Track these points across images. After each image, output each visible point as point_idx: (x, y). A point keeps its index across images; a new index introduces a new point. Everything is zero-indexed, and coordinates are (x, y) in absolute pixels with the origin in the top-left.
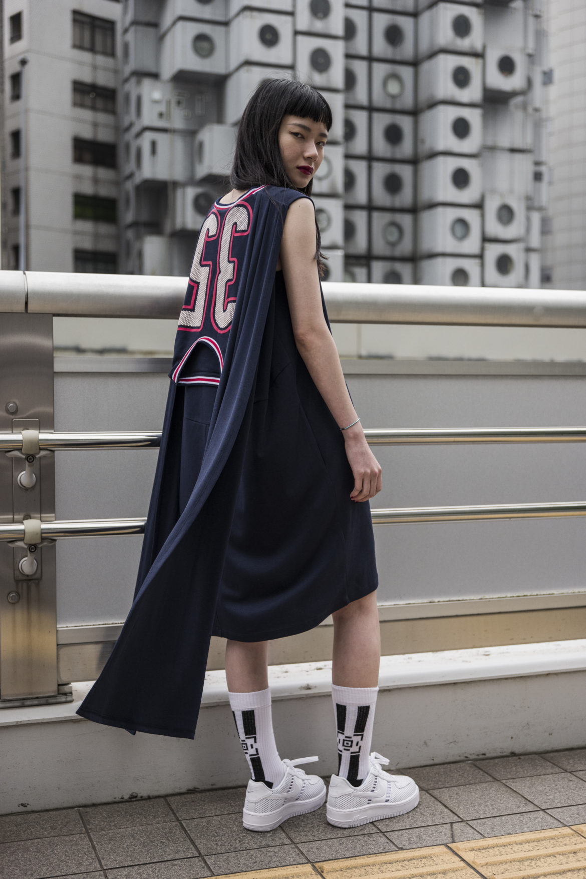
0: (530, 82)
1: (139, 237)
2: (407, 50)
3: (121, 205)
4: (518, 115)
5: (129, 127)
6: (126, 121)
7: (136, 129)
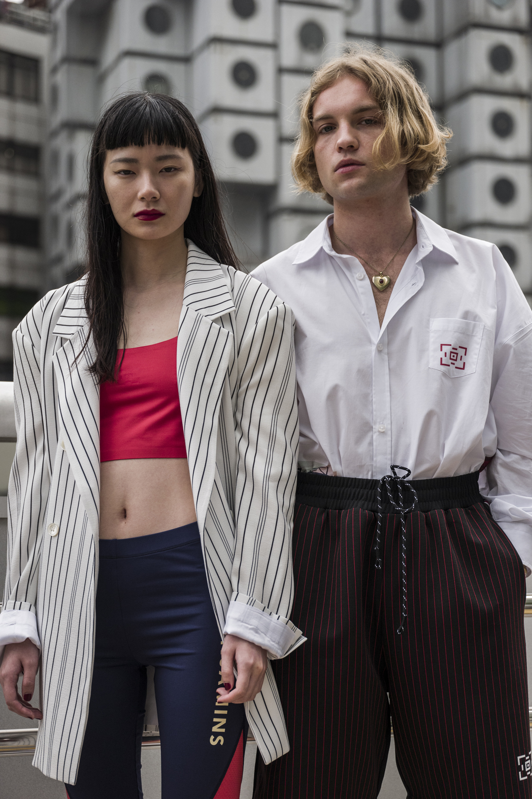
5: (58, 195)
6: (54, 187)
7: (67, 197)
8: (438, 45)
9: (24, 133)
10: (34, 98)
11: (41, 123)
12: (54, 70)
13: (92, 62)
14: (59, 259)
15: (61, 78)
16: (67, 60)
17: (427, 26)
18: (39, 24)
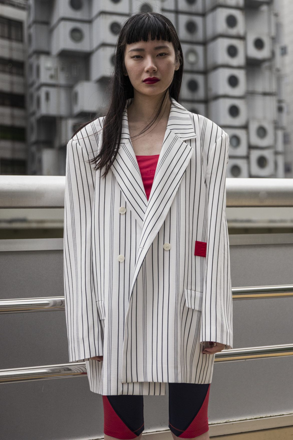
0: (273, 54)
1: (39, 150)
2: (199, 36)
3: (28, 131)
4: (267, 74)
5: (32, 84)
6: (30, 80)
7: (36, 85)
8: (203, 15)
9: (17, 56)
10: (21, 40)
11: (24, 51)
12: (29, 27)
13: (47, 23)
14: (34, 114)
15: (32, 30)
16: (35, 22)
17: (199, 6)
18: (22, 6)
